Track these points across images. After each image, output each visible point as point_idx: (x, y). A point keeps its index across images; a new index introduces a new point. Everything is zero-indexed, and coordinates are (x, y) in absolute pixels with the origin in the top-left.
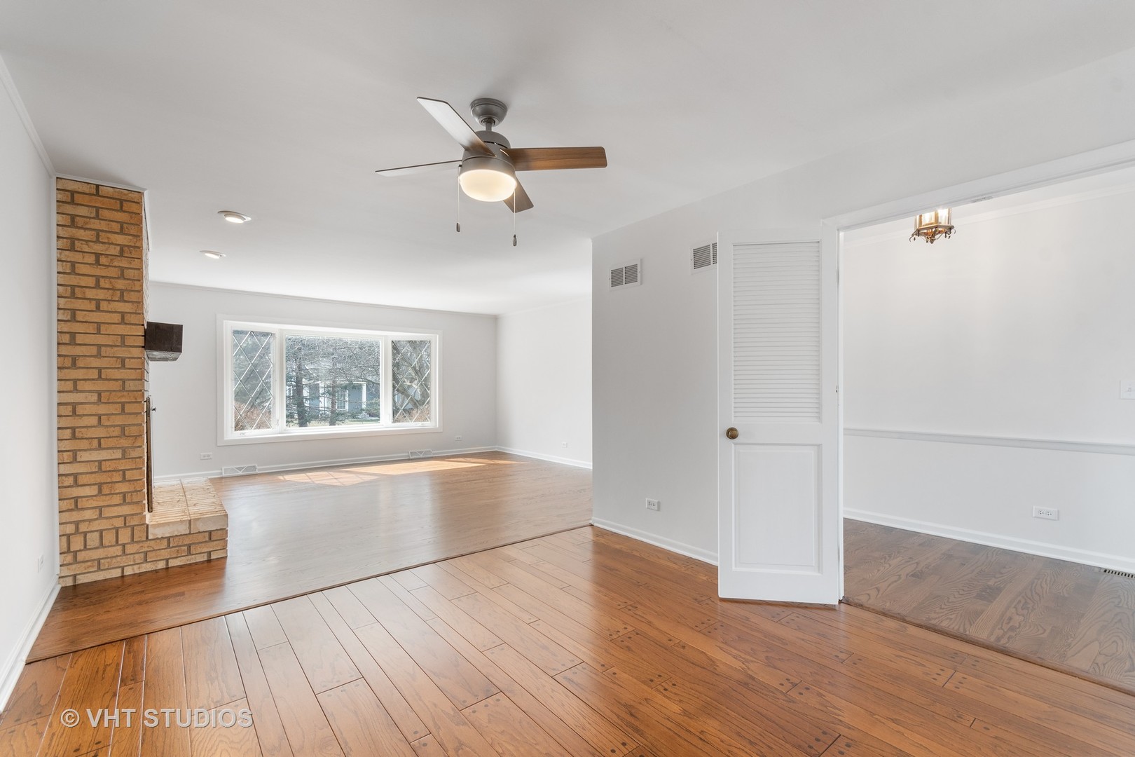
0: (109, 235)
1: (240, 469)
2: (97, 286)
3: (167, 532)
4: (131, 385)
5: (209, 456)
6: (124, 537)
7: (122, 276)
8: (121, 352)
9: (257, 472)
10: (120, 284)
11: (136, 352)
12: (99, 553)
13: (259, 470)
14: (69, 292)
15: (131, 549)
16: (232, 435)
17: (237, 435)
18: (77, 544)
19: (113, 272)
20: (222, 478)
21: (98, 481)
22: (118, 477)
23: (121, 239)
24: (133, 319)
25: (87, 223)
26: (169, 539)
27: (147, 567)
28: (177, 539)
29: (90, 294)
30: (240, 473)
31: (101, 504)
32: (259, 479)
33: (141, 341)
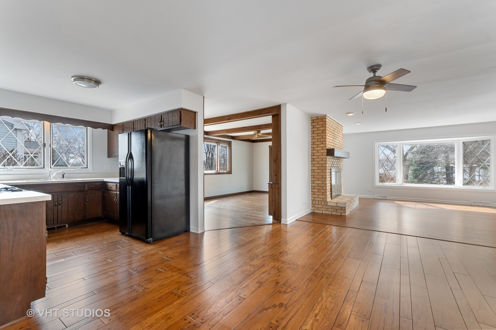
0: (320, 128)
1: (381, 196)
2: (318, 141)
3: (331, 204)
4: (324, 165)
5: (371, 190)
6: (323, 204)
7: (322, 138)
8: (322, 157)
9: (387, 198)
10: (322, 140)
11: (325, 156)
12: (318, 206)
13: (388, 198)
14: (313, 143)
15: (324, 207)
16: (378, 183)
17: (381, 184)
18: (314, 202)
19: (321, 137)
20: (375, 199)
21: (318, 188)
22: (321, 188)
23: (322, 129)
24: (324, 148)
25: (316, 126)
26: (332, 206)
27: (327, 212)
28: (333, 207)
29: (317, 143)
30: (381, 198)
31: (319, 194)
32: (387, 201)
33: (326, 154)
